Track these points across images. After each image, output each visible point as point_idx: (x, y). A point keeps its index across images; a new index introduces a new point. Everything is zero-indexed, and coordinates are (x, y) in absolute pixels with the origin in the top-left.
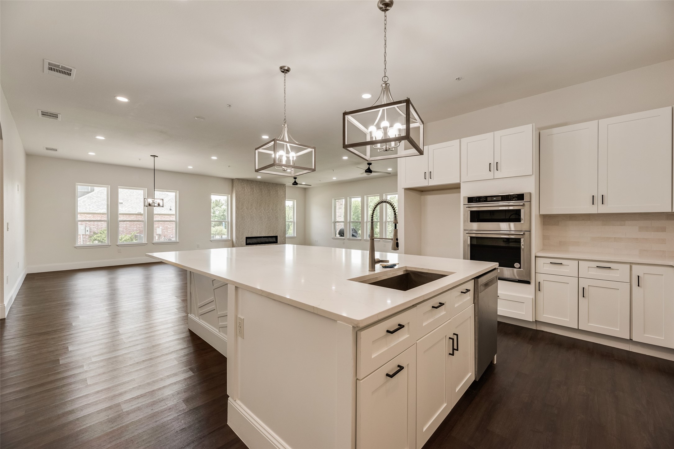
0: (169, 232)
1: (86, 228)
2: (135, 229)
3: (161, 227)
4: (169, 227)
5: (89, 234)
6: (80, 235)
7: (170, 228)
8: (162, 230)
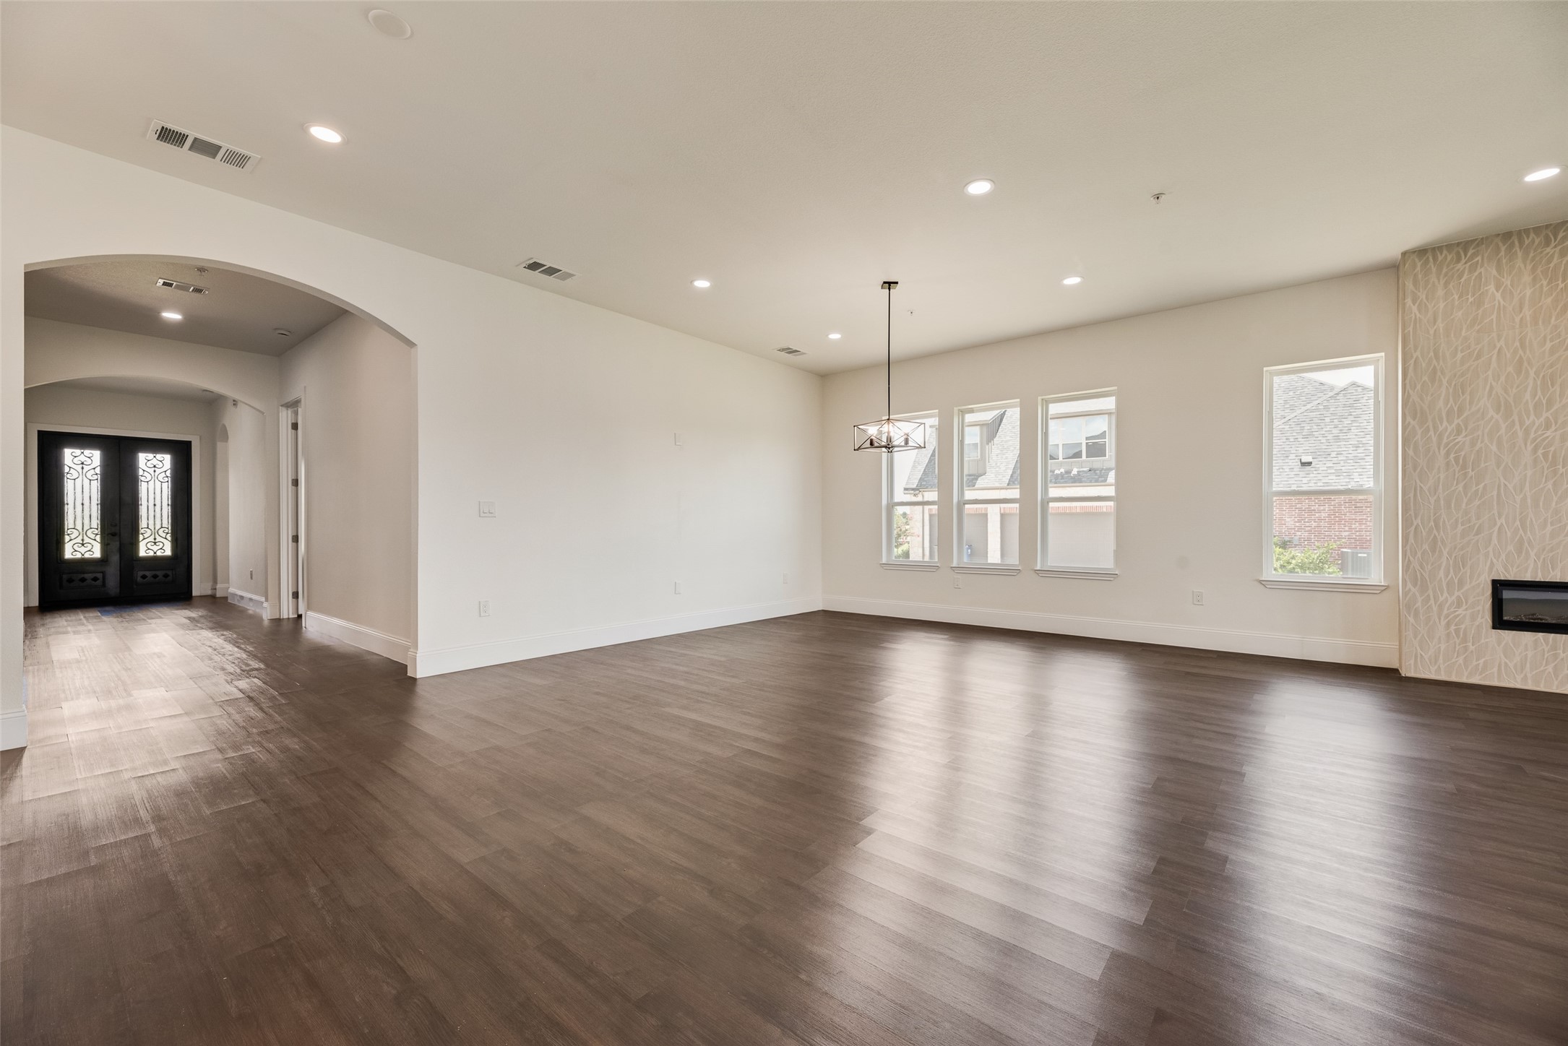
2: (1347, 533)
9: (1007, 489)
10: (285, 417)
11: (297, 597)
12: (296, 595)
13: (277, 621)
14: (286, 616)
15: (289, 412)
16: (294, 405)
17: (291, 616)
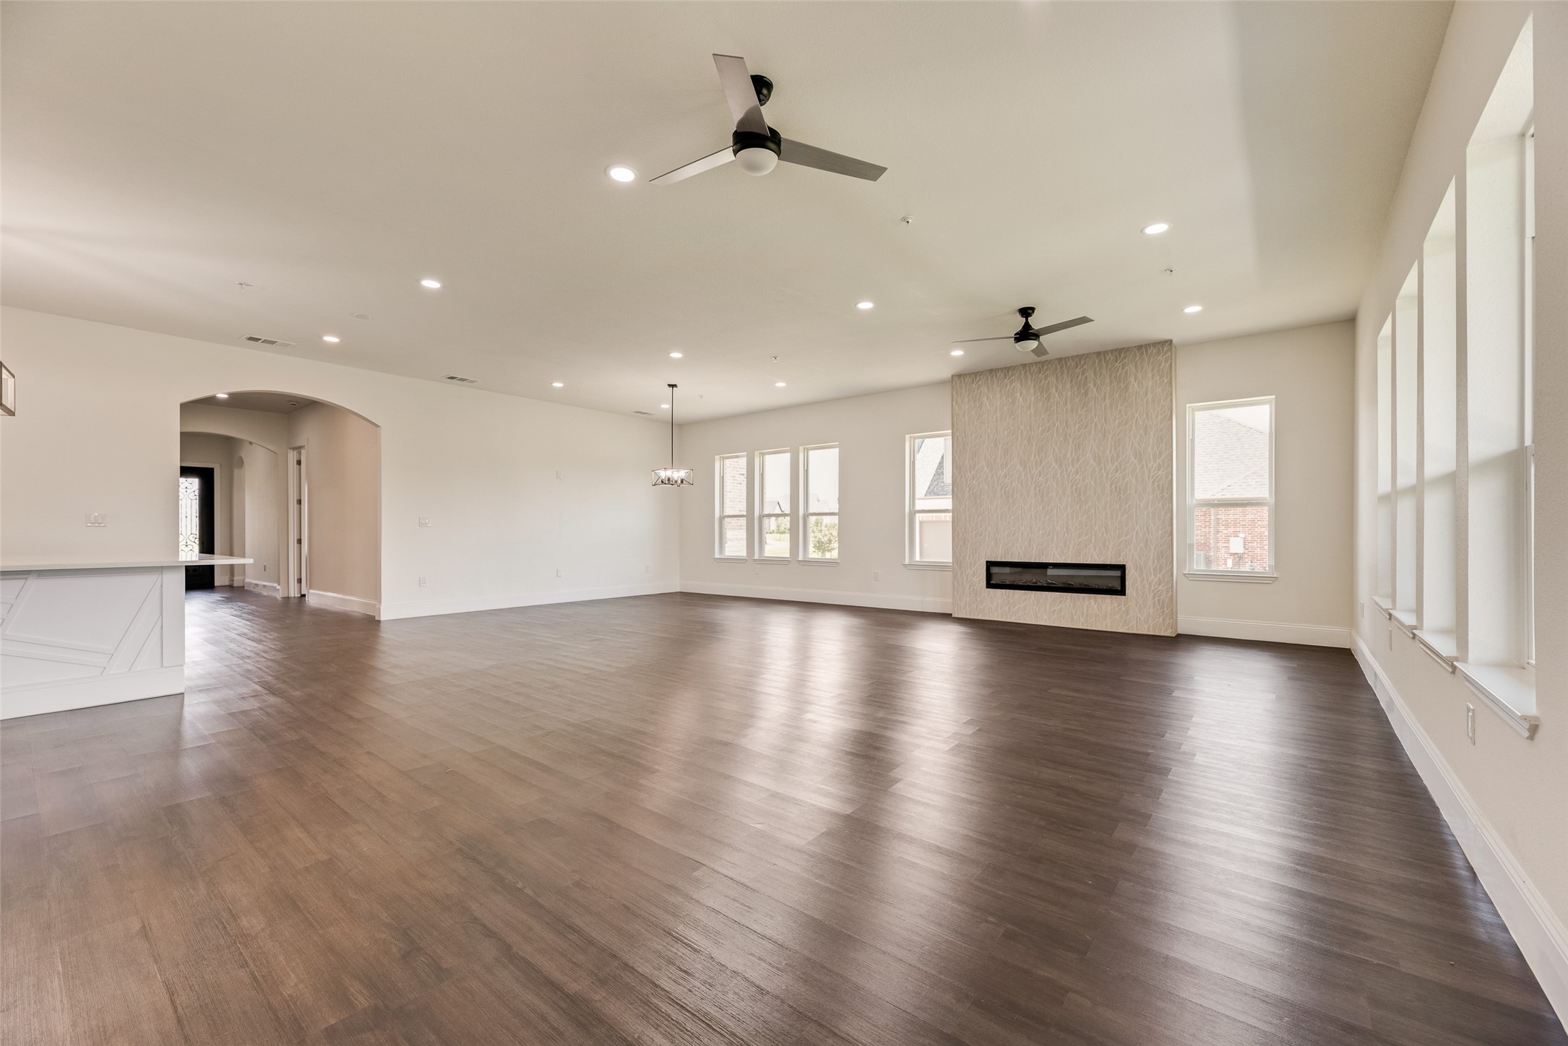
9: (924, 499)
10: (292, 456)
11: (301, 582)
12: (300, 581)
13: (287, 599)
14: (292, 596)
15: (295, 453)
16: (299, 449)
17: (296, 596)
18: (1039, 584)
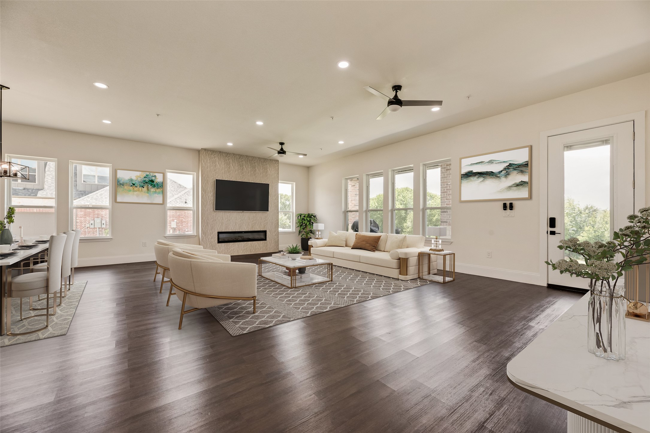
0: (184, 225)
1: (102, 221)
3: (175, 221)
4: (184, 220)
5: (105, 227)
6: (96, 228)
7: (185, 222)
8: (177, 223)
18: (239, 239)
